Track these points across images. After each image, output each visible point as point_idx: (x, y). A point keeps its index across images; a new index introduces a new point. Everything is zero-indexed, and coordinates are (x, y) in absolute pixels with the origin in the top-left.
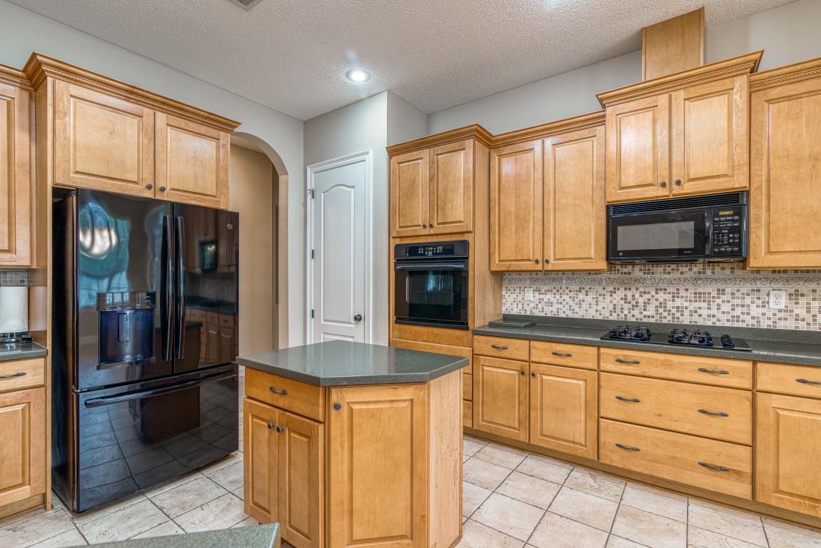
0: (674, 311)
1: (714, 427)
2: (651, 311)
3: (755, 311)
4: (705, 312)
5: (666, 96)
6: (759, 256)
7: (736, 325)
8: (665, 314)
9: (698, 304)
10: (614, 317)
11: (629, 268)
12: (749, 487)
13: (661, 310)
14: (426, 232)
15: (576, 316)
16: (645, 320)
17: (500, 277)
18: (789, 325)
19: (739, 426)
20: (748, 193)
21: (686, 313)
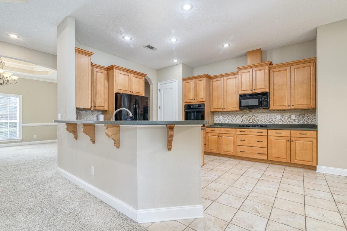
0: (256, 121)
1: (260, 145)
2: (251, 121)
3: (274, 120)
4: (263, 121)
5: (252, 69)
6: (272, 107)
7: (270, 123)
8: (254, 122)
9: (262, 119)
10: (242, 123)
11: (246, 110)
12: (267, 157)
13: (253, 121)
14: (193, 101)
15: (233, 123)
16: (250, 123)
17: (213, 113)
18: (281, 123)
19: (265, 144)
20: (269, 92)
21: (259, 121)
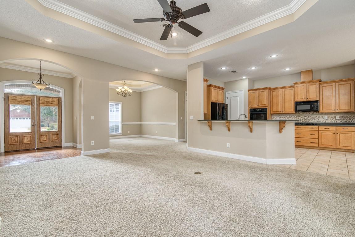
0: (308, 120)
1: (313, 136)
2: (304, 120)
3: (322, 120)
4: (313, 120)
5: (305, 84)
6: (321, 111)
7: (319, 122)
11: (299, 113)
12: (318, 145)
14: (257, 106)
16: (303, 122)
17: (272, 114)
18: (328, 122)
19: (317, 136)
20: (319, 101)
21: (310, 121)
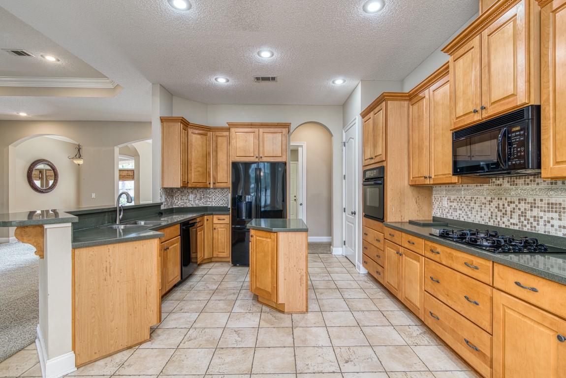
5: (479, 37)
8: (525, 223)
12: (490, 370)
17: (427, 189)
